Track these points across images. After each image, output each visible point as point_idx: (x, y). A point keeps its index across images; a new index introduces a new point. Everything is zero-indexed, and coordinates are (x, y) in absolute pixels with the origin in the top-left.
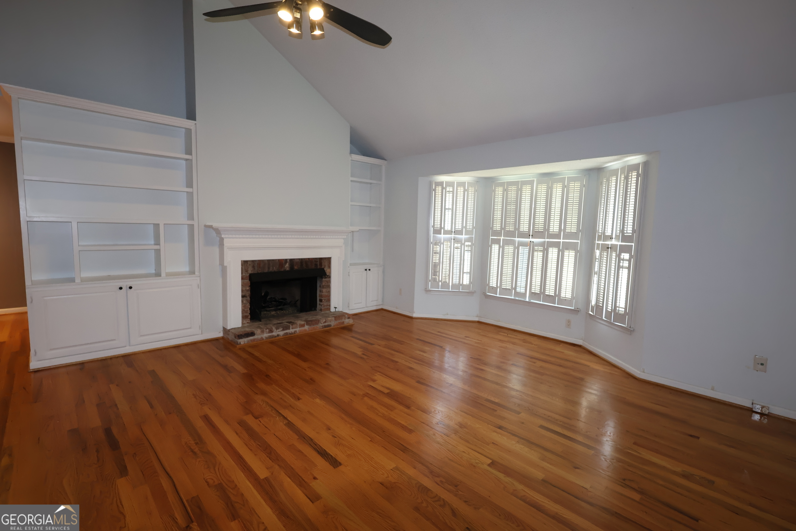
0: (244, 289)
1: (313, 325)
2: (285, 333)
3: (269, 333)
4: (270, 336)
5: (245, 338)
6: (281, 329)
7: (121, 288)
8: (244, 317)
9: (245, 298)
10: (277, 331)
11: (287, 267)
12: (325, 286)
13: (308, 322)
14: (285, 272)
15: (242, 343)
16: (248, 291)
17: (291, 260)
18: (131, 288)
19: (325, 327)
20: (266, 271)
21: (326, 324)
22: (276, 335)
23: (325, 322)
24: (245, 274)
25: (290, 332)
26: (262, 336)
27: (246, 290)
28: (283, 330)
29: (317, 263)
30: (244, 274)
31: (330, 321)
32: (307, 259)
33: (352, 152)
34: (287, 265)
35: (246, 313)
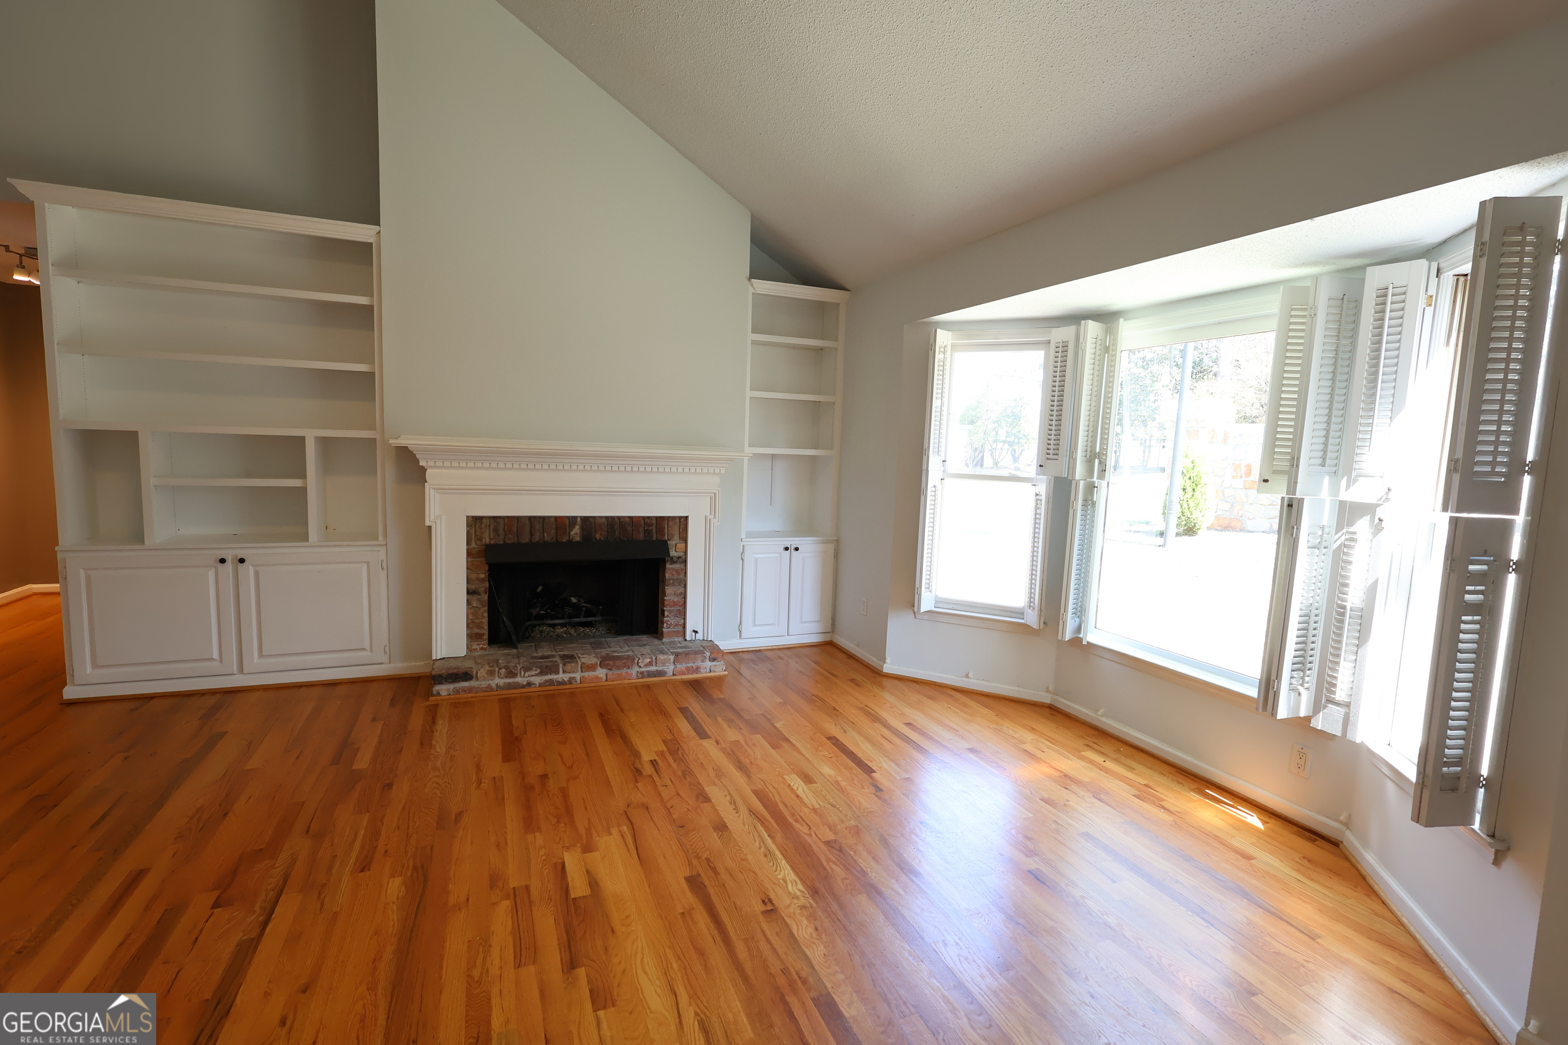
0: (474, 576)
1: (618, 668)
2: (546, 681)
3: (506, 677)
4: (509, 683)
5: (451, 683)
6: (536, 670)
7: (223, 561)
8: (472, 637)
9: (475, 597)
10: (527, 675)
11: (576, 534)
12: (671, 581)
13: (605, 662)
14: (570, 542)
15: (444, 693)
16: (482, 580)
17: (585, 519)
18: (242, 561)
19: (651, 674)
20: (525, 539)
21: (653, 668)
22: (525, 683)
23: (650, 664)
24: (476, 544)
25: (560, 680)
26: (491, 682)
27: (477, 579)
28: (542, 673)
29: (651, 528)
30: (474, 545)
31: (664, 664)
32: (627, 519)
33: (756, 274)
34: (577, 529)
35: (480, 627)
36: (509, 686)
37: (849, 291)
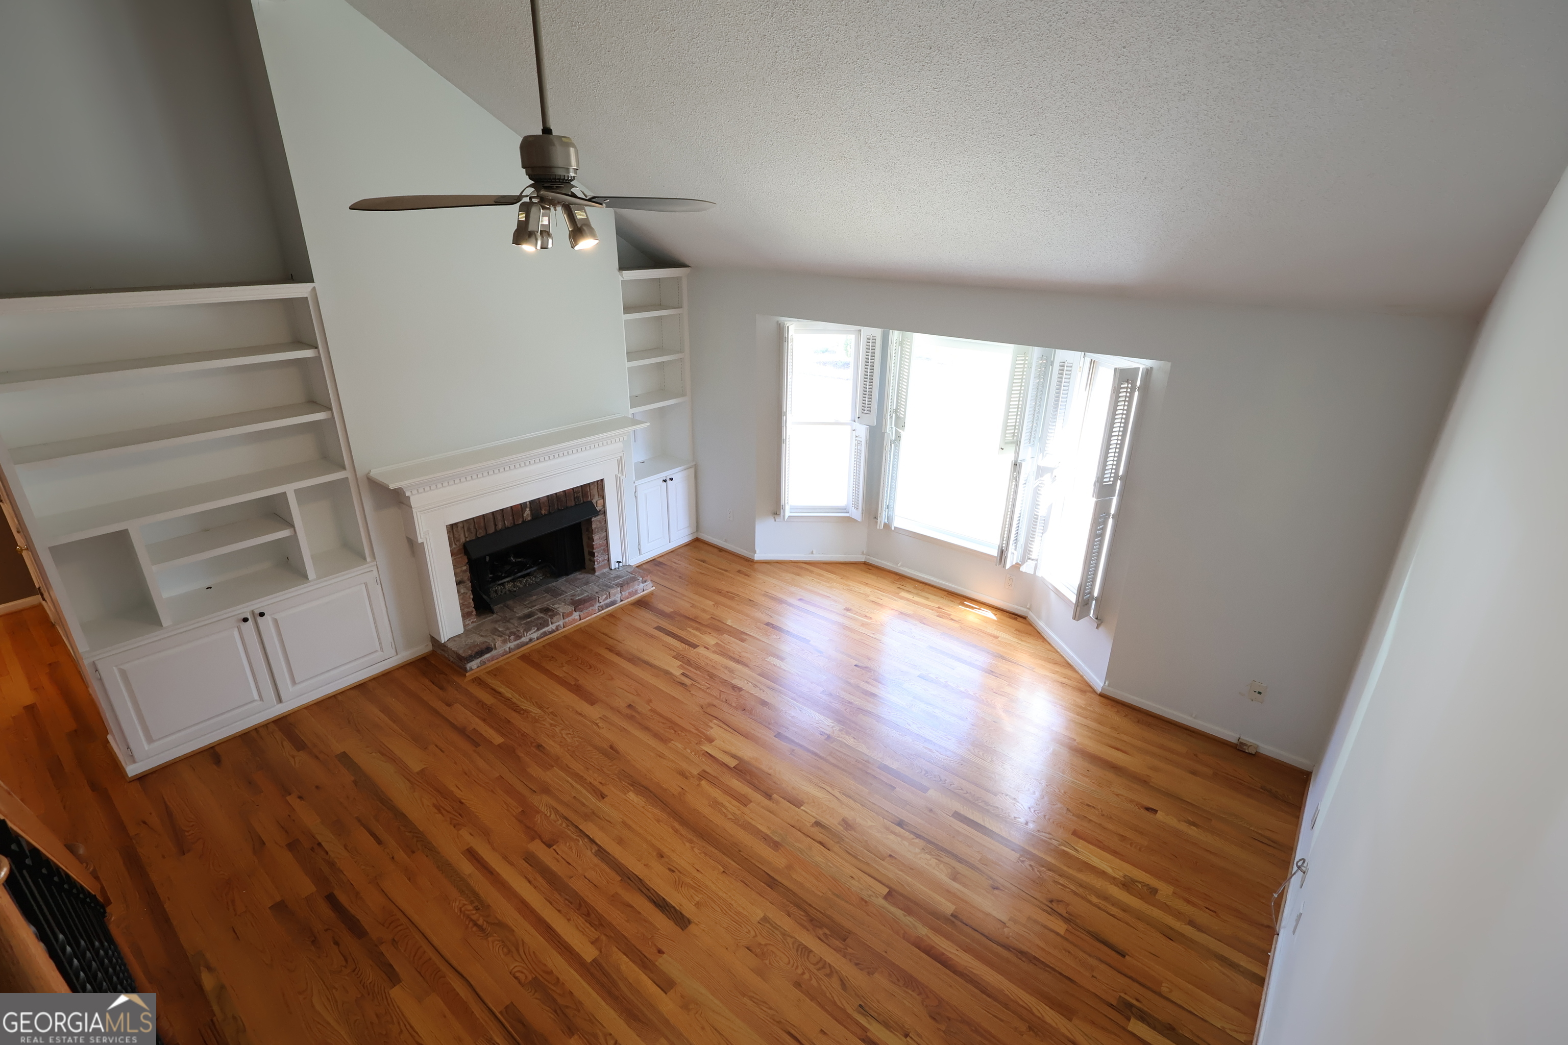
0: (458, 570)
1: (587, 608)
2: (541, 634)
3: (515, 641)
4: (518, 644)
5: (478, 658)
6: (534, 629)
7: (245, 620)
8: (465, 616)
9: (462, 585)
10: (528, 634)
11: (528, 515)
12: (597, 530)
13: (578, 605)
14: (524, 522)
15: (475, 667)
16: (465, 571)
17: (531, 502)
18: (262, 615)
19: (608, 606)
20: (491, 530)
21: (608, 601)
22: (528, 640)
23: (606, 598)
24: (456, 544)
25: (551, 630)
26: (505, 648)
27: (461, 571)
28: (538, 630)
29: (579, 495)
30: (454, 546)
31: (615, 595)
32: (562, 493)
33: (622, 267)
34: (528, 511)
35: (468, 607)
36: (519, 647)
37: (689, 267)
